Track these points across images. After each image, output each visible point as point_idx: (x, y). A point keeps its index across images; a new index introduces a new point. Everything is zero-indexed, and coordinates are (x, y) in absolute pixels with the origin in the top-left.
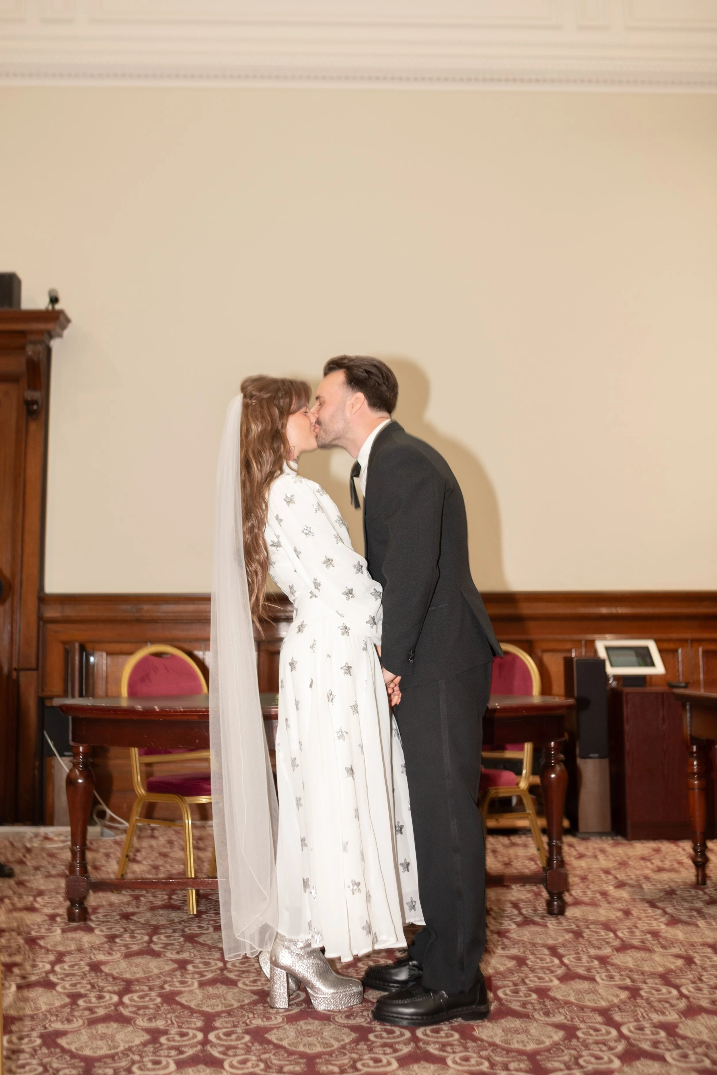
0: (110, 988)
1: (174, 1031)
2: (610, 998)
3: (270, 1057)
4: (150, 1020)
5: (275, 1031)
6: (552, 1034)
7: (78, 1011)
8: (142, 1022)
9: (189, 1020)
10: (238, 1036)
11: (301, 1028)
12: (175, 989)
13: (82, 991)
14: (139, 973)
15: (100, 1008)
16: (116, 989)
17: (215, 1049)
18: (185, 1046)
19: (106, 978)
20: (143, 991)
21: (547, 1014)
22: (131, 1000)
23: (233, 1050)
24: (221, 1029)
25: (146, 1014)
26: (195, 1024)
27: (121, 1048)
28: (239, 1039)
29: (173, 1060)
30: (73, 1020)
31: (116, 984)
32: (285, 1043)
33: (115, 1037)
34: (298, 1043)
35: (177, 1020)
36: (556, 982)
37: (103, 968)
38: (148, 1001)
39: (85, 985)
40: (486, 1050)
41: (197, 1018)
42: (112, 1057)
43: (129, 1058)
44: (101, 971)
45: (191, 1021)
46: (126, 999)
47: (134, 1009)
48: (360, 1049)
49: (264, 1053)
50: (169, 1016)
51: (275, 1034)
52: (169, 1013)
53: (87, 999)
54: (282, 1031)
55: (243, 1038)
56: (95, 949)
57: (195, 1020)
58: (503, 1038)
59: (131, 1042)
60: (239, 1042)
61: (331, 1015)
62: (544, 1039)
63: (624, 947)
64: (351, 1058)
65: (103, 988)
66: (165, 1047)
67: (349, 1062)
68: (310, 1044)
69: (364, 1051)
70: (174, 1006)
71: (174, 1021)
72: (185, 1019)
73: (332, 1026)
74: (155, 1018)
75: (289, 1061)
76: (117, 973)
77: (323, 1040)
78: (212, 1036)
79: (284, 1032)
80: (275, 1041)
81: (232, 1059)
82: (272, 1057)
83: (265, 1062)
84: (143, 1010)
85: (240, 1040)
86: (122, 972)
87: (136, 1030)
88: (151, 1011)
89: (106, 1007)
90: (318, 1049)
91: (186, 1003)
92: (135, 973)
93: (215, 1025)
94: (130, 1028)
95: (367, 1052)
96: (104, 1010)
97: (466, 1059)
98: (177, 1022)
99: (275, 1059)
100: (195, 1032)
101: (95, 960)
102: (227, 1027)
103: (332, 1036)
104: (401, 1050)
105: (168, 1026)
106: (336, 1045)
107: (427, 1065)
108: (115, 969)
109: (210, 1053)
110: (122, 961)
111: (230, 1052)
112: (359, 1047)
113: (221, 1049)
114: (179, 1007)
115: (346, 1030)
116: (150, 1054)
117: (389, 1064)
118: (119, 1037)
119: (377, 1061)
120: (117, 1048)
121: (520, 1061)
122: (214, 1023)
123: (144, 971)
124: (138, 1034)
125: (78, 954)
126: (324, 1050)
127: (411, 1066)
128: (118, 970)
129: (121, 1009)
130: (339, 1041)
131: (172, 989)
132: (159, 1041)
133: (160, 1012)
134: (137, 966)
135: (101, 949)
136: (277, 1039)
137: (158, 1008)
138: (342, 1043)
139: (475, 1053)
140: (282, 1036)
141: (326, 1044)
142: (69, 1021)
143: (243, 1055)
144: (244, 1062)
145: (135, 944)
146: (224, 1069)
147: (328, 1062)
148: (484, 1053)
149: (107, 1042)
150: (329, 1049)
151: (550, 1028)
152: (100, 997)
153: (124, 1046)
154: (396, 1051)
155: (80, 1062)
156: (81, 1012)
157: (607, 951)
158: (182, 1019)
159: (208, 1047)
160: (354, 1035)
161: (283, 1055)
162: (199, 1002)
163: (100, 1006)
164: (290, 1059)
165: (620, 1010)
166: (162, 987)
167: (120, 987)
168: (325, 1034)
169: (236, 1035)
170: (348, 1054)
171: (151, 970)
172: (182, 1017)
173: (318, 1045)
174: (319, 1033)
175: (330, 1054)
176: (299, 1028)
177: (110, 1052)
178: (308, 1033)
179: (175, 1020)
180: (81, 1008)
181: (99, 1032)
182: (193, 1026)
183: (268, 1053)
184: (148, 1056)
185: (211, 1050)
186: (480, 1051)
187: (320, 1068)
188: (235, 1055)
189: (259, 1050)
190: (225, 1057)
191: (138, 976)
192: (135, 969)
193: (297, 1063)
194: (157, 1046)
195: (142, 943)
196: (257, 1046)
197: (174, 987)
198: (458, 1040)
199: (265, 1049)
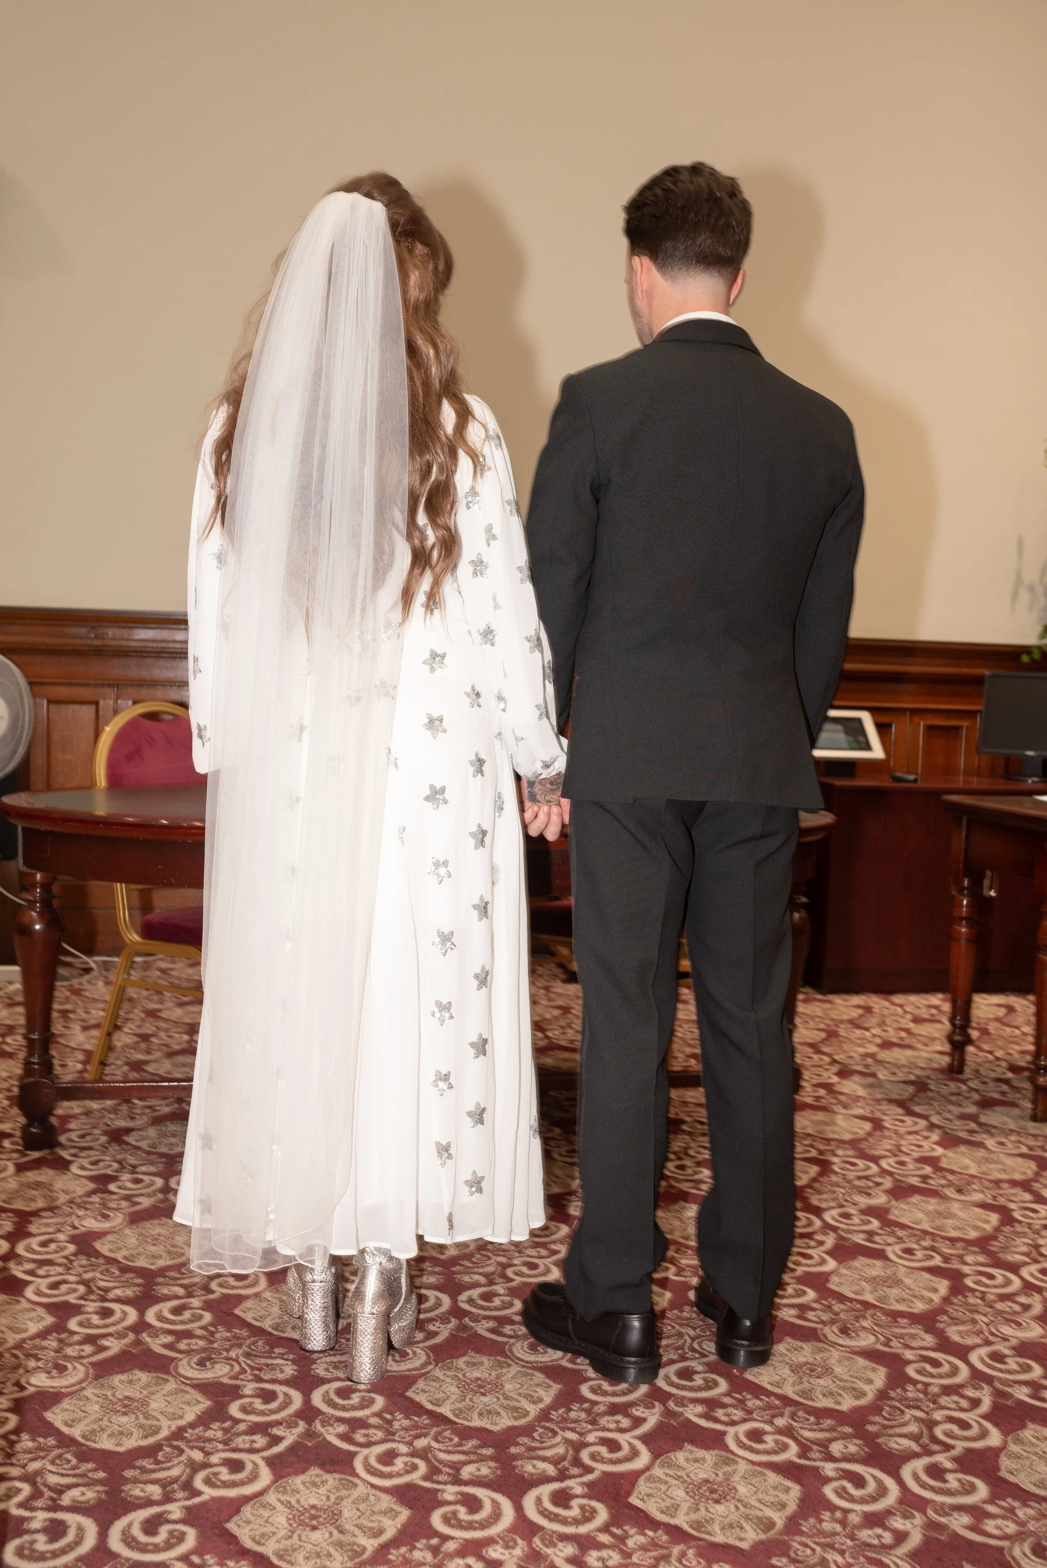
0: (118, 1292)
1: (249, 1388)
2: (927, 1294)
3: (429, 1443)
4: (201, 1363)
5: (421, 1384)
6: (871, 1375)
7: (71, 1345)
8: (187, 1369)
9: (270, 1361)
10: (363, 1399)
11: (464, 1375)
12: (230, 1292)
13: (72, 1299)
14: (161, 1257)
15: (109, 1338)
16: (129, 1293)
17: (330, 1428)
18: (278, 1423)
19: (107, 1270)
20: (177, 1297)
21: (845, 1331)
22: (160, 1317)
23: (363, 1431)
24: (329, 1381)
25: (193, 1350)
26: (282, 1371)
27: (165, 1433)
28: (366, 1403)
29: (264, 1458)
30: (65, 1368)
31: (127, 1284)
32: (445, 1410)
33: (148, 1405)
34: (470, 1409)
35: (249, 1362)
36: (831, 1264)
37: (98, 1245)
38: (191, 1321)
39: (74, 1286)
40: (782, 1415)
41: (281, 1356)
42: (151, 1452)
43: (183, 1458)
44: (98, 1255)
45: (273, 1364)
46: (150, 1316)
47: (169, 1339)
48: (576, 1421)
49: (418, 1437)
50: (233, 1354)
51: (424, 1391)
52: (232, 1346)
53: (83, 1316)
54: (434, 1384)
55: (372, 1401)
56: (80, 1206)
57: (281, 1361)
58: (799, 1388)
59: (181, 1417)
60: (367, 1412)
61: (506, 1343)
62: (861, 1385)
63: (901, 1191)
64: (568, 1441)
65: (107, 1290)
66: (242, 1427)
67: (567, 1450)
68: (489, 1412)
69: (584, 1425)
70: (237, 1331)
71: (244, 1366)
72: (263, 1361)
73: (514, 1369)
74: (209, 1359)
75: (464, 1453)
76: (126, 1258)
77: (508, 1402)
78: (317, 1398)
79: (438, 1386)
80: (429, 1407)
81: (365, 1451)
82: (435, 1445)
83: (423, 1454)
84: (185, 1341)
85: (367, 1407)
86: (132, 1255)
87: (183, 1387)
88: (201, 1343)
89: (120, 1335)
90: (505, 1422)
91: (255, 1323)
92: (154, 1257)
93: (317, 1371)
94: (172, 1385)
95: (590, 1427)
96: (116, 1341)
97: (756, 1436)
98: (248, 1365)
99: (440, 1450)
100: (285, 1389)
101: (82, 1229)
102: (338, 1379)
103: (520, 1391)
104: (644, 1420)
105: (235, 1378)
106: (533, 1410)
107: (701, 1453)
108: (119, 1249)
109: (324, 1438)
110: (127, 1231)
111: (359, 1437)
112: (573, 1415)
113: (342, 1429)
114: (245, 1333)
115: (539, 1377)
116: (220, 1446)
117: (634, 1454)
118: (156, 1404)
119: (614, 1446)
120: (157, 1430)
121: (845, 1437)
122: (314, 1366)
123: (169, 1252)
124: (187, 1397)
125: (51, 1217)
126: (516, 1423)
127: (672, 1455)
128: (124, 1253)
129: (145, 1337)
130: (534, 1403)
131: (225, 1291)
132: (227, 1413)
133: (215, 1345)
134: (156, 1241)
135: (88, 1206)
136: (431, 1402)
137: (210, 1337)
138: (541, 1406)
139: (765, 1422)
140: (437, 1396)
141: (516, 1409)
142: (61, 1369)
143: (383, 1441)
144: (388, 1458)
145: (142, 1195)
146: (357, 1476)
147: (531, 1453)
148: (780, 1422)
149: (137, 1418)
150: (522, 1422)
151: (861, 1362)
152: (106, 1313)
153: (170, 1427)
154: (638, 1422)
155: (96, 1470)
156: (77, 1347)
157: (880, 1199)
158: (258, 1360)
159: (318, 1426)
160: (556, 1387)
161: (451, 1440)
162: (277, 1321)
163: (110, 1335)
164: (465, 1448)
165: (955, 1321)
166: (207, 1289)
167: (135, 1289)
168: (508, 1387)
169: (358, 1394)
170: (560, 1432)
171: (181, 1251)
172: (255, 1356)
173: (502, 1412)
174: (497, 1386)
175: (528, 1430)
176: (460, 1375)
177: (144, 1443)
178: (480, 1387)
179: (245, 1362)
180: (76, 1338)
181: (119, 1395)
182: (281, 1376)
183: (425, 1435)
184: (218, 1451)
185: (323, 1430)
186: (774, 1416)
187: (522, 1466)
188: (369, 1444)
189: (406, 1429)
190: (352, 1448)
191: (161, 1263)
192: (153, 1249)
193: (482, 1459)
194: (227, 1424)
195: (154, 1194)
196: (400, 1422)
197: (226, 1288)
198: (728, 1394)
199: (416, 1426)
